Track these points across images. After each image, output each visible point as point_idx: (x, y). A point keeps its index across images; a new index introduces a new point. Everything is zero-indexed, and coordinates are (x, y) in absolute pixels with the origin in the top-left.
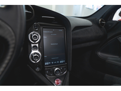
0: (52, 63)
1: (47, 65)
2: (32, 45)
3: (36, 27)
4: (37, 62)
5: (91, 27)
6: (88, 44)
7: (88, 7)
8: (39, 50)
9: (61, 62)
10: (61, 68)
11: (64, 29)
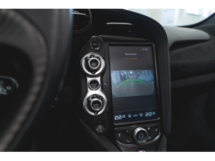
0: (130, 116)
1: (118, 121)
2: (89, 79)
3: (95, 44)
4: (99, 113)
5: (208, 42)
6: (202, 79)
7: (190, 13)
8: (103, 90)
9: (148, 114)
10: (149, 128)
11: (151, 46)
